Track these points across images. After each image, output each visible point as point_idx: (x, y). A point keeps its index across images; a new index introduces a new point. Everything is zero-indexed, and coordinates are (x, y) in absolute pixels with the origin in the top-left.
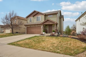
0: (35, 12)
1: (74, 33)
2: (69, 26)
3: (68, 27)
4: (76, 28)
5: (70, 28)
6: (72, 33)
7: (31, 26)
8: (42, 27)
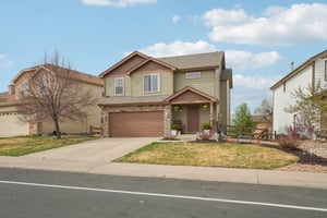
0: (136, 56)
1: (267, 131)
2: (245, 105)
3: (244, 109)
4: (271, 114)
5: (252, 114)
6: (259, 132)
7: (127, 110)
8: (167, 112)
